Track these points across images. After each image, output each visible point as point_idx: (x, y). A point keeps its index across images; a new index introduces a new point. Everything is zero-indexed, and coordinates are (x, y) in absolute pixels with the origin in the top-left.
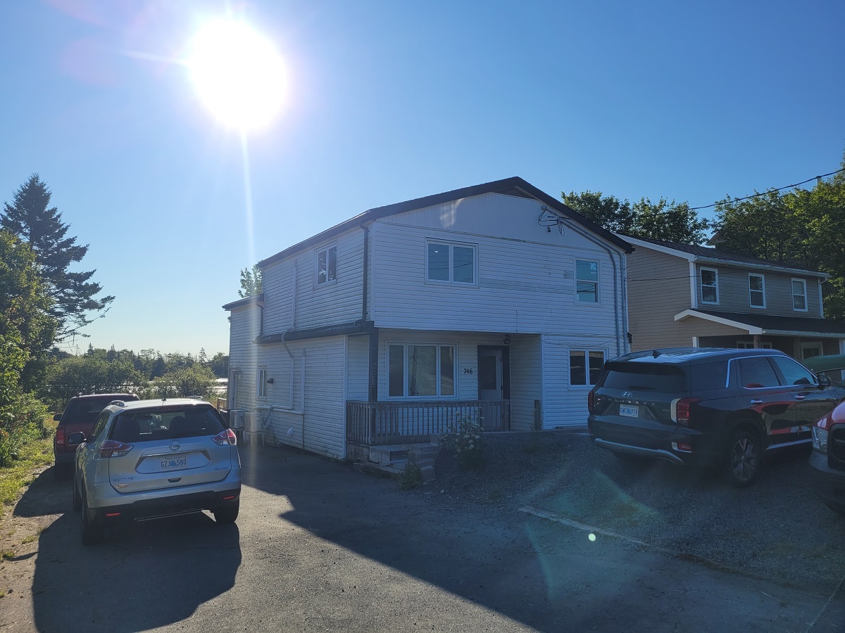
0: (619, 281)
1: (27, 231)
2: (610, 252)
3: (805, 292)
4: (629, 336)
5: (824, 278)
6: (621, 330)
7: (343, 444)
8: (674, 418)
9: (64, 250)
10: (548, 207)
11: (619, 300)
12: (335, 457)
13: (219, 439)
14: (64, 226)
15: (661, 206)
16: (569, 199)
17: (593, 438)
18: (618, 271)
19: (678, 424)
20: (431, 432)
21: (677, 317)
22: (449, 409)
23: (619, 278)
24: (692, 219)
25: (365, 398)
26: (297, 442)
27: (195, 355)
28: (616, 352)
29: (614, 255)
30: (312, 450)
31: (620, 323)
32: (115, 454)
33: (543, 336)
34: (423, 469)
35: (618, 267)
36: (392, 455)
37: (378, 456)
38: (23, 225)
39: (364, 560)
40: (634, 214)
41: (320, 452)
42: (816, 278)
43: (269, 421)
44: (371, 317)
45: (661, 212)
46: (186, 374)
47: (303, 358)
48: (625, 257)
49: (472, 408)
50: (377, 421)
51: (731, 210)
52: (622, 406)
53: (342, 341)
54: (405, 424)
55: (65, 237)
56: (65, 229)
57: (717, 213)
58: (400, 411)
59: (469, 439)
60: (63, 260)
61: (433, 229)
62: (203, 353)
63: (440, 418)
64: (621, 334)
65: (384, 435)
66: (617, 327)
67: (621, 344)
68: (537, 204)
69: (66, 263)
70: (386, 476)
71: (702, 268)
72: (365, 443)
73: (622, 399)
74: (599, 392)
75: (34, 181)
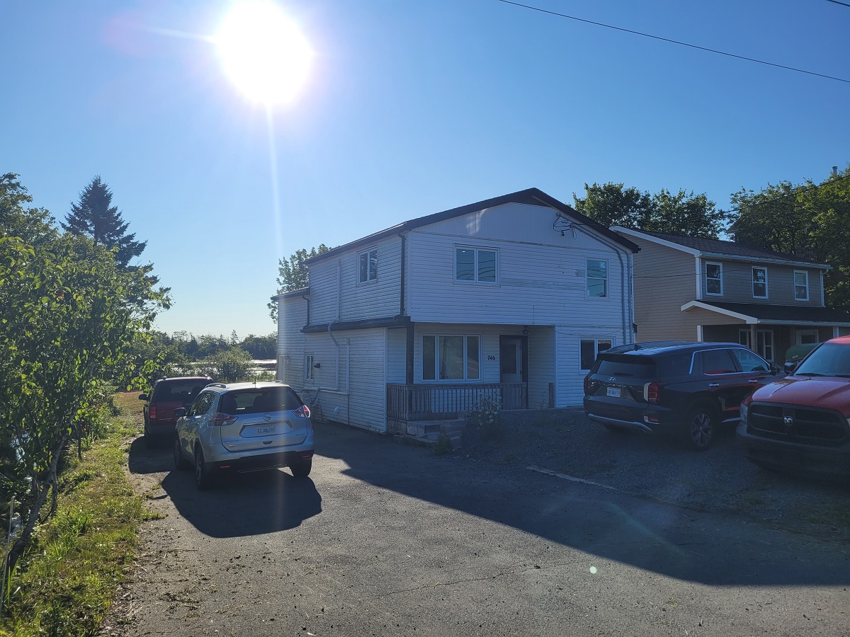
0: (626, 278)
1: (92, 229)
2: (618, 253)
3: (807, 283)
4: (635, 326)
5: (825, 270)
6: (627, 321)
7: (384, 420)
8: (646, 397)
9: (125, 245)
10: (562, 214)
11: (626, 295)
12: (378, 431)
13: (298, 412)
14: (124, 224)
15: (680, 198)
16: (592, 190)
17: (587, 414)
18: (626, 268)
19: (649, 402)
20: (459, 410)
21: (684, 308)
22: (475, 391)
23: (626, 275)
24: (710, 209)
25: (403, 381)
26: (343, 418)
27: (228, 338)
28: (622, 340)
29: (622, 255)
30: (357, 426)
31: (627, 314)
32: (225, 423)
33: (556, 327)
34: (452, 439)
35: (625, 265)
36: (427, 429)
37: (414, 429)
38: (88, 224)
39: (410, 498)
40: (655, 205)
41: (364, 427)
42: (818, 270)
43: (317, 400)
44: (408, 313)
45: (680, 203)
46: (227, 357)
47: (348, 346)
48: (632, 256)
49: (494, 390)
50: (414, 401)
51: (745, 202)
52: (608, 388)
53: (383, 331)
54: (437, 403)
55: (126, 234)
56: (125, 227)
57: (732, 205)
58: (433, 392)
59: (489, 415)
60: (124, 255)
61: (461, 236)
62: (234, 334)
63: (467, 398)
64: (627, 324)
65: (419, 412)
66: (623, 319)
67: (627, 334)
68: (553, 211)
69: (129, 258)
70: (423, 445)
71: (707, 263)
72: (403, 419)
73: (608, 383)
74: (593, 377)
75: (96, 183)
